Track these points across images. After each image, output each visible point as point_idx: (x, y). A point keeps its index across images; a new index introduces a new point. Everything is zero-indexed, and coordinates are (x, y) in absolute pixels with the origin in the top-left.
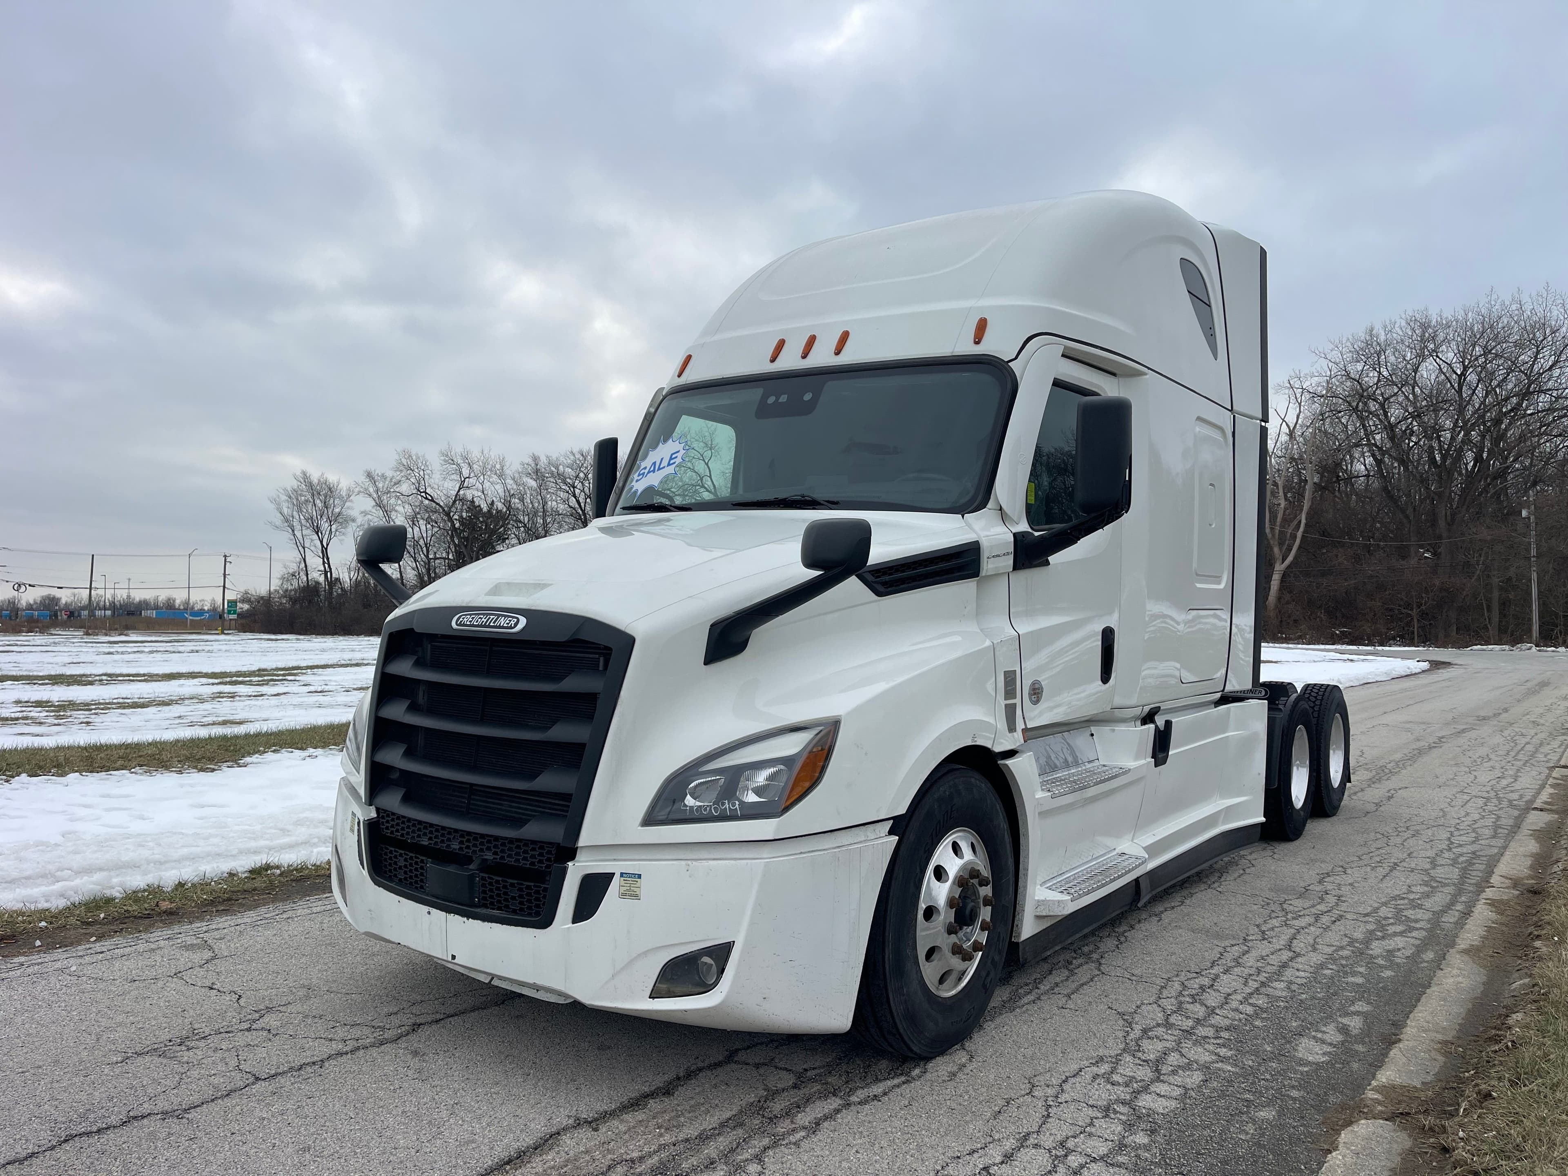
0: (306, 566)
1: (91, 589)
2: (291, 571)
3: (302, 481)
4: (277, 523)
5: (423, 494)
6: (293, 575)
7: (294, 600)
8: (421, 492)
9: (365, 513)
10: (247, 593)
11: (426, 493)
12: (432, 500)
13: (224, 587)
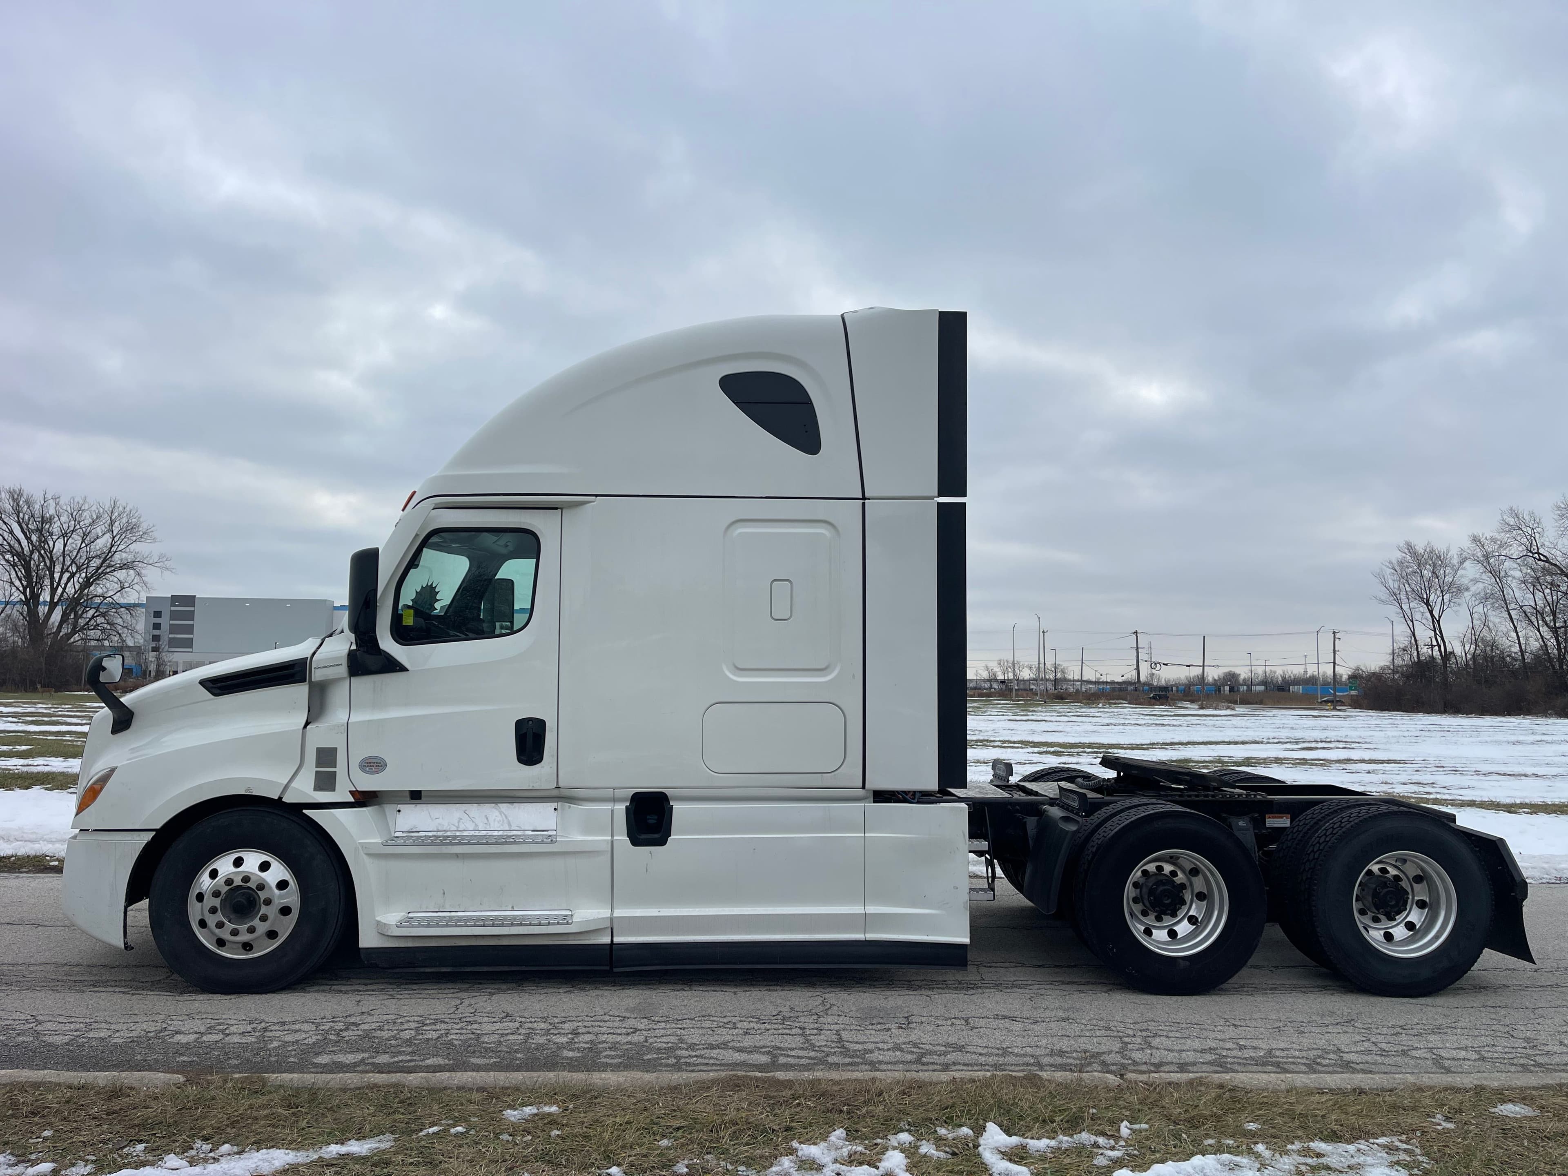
0: (1416, 640)
1: (1203, 666)
2: (1402, 646)
3: (1406, 551)
4: (1383, 598)
5: (1536, 555)
6: (1404, 650)
7: (1407, 676)
8: (1534, 554)
9: (1475, 581)
10: (1358, 669)
11: (1539, 554)
12: (1548, 561)
13: (1334, 663)
